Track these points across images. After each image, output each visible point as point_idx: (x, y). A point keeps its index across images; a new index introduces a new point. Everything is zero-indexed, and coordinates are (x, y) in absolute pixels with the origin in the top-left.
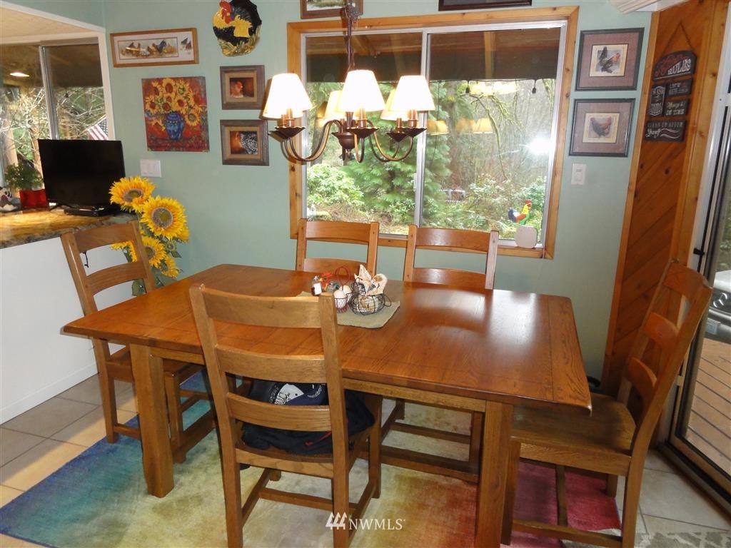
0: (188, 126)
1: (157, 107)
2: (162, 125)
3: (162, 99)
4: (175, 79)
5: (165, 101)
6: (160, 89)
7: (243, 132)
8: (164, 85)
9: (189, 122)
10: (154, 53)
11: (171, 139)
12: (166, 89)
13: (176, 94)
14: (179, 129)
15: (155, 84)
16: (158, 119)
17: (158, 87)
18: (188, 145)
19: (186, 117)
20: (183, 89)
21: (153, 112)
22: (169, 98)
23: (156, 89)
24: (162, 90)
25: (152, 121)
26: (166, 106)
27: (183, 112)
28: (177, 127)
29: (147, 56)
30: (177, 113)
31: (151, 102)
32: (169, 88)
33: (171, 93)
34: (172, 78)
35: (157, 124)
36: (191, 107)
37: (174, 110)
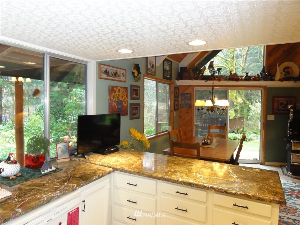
0: (124, 106)
1: (115, 98)
2: (116, 105)
3: (117, 95)
4: (121, 87)
5: (118, 96)
6: (116, 91)
7: (135, 108)
8: (118, 89)
9: (124, 104)
10: (114, 76)
11: (118, 111)
12: (118, 91)
13: (121, 93)
14: (121, 107)
15: (115, 89)
16: (115, 103)
17: (116, 90)
18: (123, 113)
19: (123, 102)
20: (123, 91)
21: (114, 100)
22: (119, 94)
23: (115, 90)
24: (117, 91)
25: (113, 104)
26: (118, 98)
27: (123, 100)
28: (121, 106)
29: (111, 76)
30: (121, 101)
31: (113, 96)
32: (119, 91)
33: (120, 92)
34: (120, 87)
35: (114, 105)
36: (125, 99)
37: (120, 99)
